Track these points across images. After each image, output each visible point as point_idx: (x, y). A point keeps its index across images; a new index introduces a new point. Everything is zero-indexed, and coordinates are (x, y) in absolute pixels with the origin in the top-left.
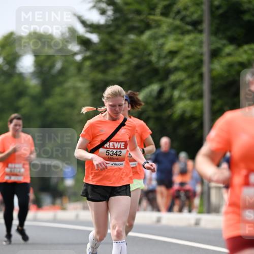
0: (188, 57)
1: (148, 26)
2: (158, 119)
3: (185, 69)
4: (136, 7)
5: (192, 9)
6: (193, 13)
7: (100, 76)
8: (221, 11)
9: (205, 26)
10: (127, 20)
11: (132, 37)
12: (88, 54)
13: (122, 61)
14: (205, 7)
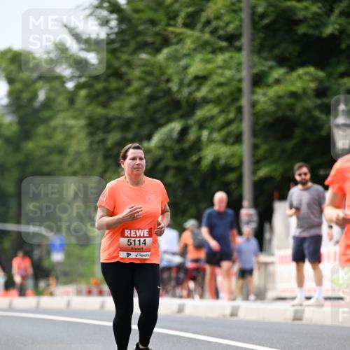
0: (220, 85)
1: (166, 42)
2: (180, 170)
3: (218, 101)
4: (149, 15)
5: (226, 18)
6: (227, 24)
7: (100, 111)
8: (266, 21)
9: (245, 41)
10: (137, 34)
11: (144, 56)
12: (83, 80)
13: (130, 89)
14: (245, 15)
